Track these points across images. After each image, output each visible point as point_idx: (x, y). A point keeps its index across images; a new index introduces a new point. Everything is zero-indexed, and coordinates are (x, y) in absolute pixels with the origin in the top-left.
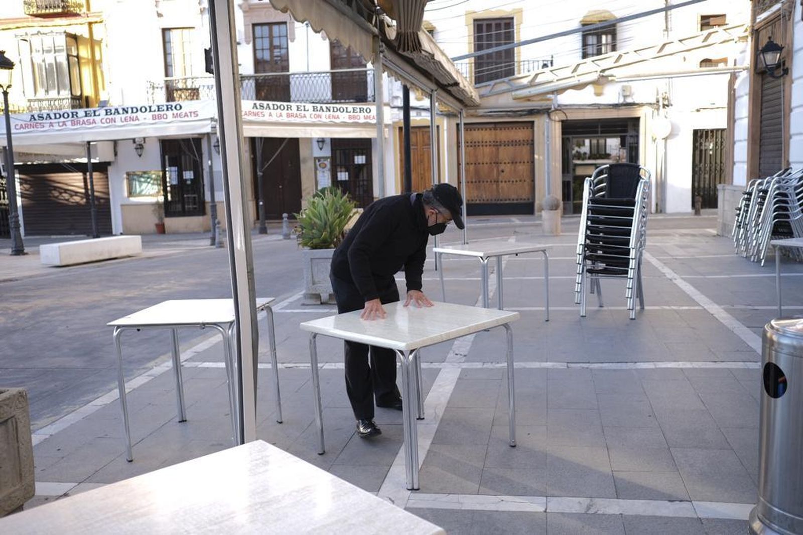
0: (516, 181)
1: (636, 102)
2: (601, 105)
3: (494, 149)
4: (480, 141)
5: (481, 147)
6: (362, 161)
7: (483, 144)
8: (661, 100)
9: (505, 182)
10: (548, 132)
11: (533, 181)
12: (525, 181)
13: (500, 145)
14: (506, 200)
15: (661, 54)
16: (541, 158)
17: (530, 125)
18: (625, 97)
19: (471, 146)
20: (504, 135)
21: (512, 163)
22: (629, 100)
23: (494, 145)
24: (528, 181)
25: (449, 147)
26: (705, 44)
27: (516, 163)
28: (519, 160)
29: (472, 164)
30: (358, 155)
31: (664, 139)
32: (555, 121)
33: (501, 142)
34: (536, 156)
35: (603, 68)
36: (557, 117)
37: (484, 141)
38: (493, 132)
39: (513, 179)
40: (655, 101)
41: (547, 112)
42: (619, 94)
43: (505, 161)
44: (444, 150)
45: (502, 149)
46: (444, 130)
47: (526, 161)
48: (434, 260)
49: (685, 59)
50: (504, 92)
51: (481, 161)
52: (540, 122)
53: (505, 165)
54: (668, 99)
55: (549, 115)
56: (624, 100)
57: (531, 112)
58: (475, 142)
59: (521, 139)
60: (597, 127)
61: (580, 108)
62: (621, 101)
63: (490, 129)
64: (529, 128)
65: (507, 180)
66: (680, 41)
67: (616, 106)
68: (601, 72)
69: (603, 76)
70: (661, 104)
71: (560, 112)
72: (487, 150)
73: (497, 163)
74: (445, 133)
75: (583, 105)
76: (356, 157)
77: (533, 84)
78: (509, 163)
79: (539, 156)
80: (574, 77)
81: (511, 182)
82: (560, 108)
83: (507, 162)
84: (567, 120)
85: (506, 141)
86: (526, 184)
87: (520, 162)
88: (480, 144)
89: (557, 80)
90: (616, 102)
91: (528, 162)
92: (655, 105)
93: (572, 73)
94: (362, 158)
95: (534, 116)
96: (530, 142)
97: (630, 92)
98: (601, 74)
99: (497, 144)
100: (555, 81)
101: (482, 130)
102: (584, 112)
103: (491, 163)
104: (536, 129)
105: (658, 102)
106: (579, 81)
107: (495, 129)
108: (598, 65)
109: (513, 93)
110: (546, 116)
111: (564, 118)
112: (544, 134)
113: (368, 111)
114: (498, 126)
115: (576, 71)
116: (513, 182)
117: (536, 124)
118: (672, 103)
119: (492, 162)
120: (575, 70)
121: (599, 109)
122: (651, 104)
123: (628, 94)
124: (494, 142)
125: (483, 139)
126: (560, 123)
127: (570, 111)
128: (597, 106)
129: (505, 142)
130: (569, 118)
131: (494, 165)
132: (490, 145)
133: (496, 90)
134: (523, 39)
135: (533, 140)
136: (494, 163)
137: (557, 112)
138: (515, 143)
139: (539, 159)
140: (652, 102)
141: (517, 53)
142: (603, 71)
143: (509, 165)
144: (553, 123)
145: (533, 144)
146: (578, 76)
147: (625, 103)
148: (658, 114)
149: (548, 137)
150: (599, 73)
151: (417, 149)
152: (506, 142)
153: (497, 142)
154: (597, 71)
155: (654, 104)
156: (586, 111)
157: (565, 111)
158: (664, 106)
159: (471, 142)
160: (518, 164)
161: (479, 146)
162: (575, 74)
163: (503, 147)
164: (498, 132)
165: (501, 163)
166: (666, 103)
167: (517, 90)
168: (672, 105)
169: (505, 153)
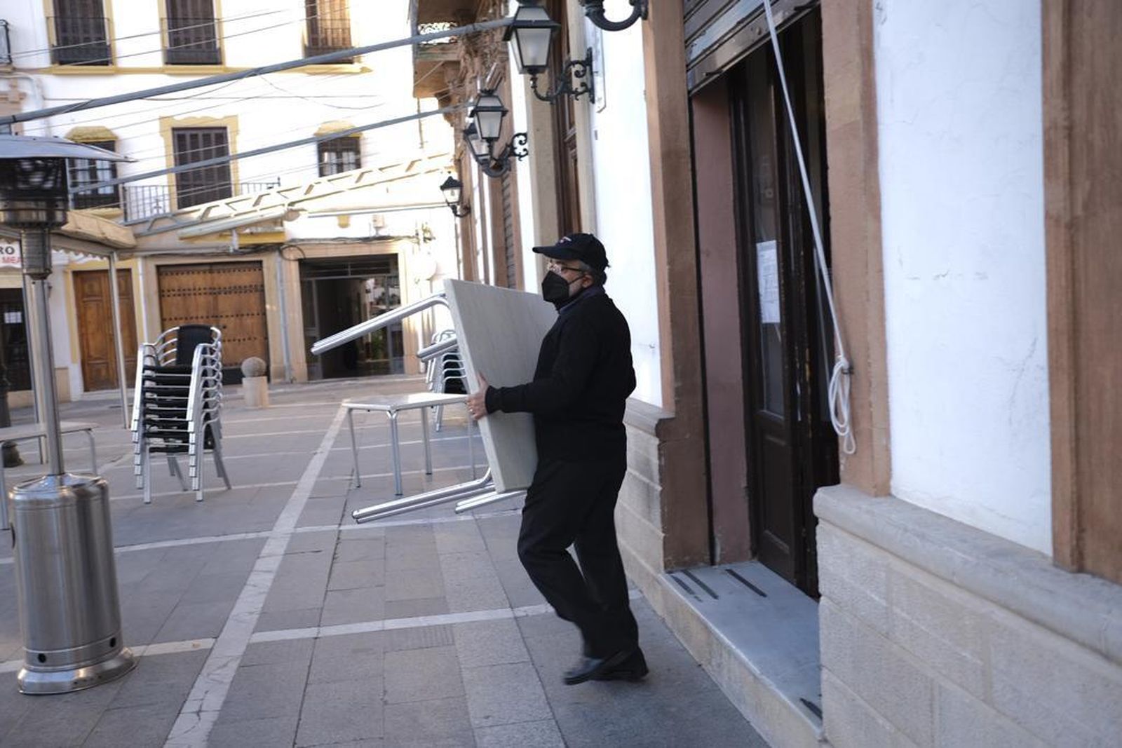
0: (244, 340)
1: (392, 235)
2: (348, 239)
3: (211, 298)
4: (192, 287)
5: (193, 297)
6: (17, 319)
7: (196, 292)
8: (421, 233)
9: (229, 341)
10: (281, 274)
11: (266, 338)
12: (255, 339)
13: (220, 293)
14: (231, 365)
15: (358, 185)
16: (275, 308)
17: (258, 265)
18: (377, 228)
19: (179, 295)
20: (222, 279)
21: (237, 316)
22: (382, 233)
23: (210, 294)
24: (260, 338)
25: (147, 296)
26: (409, 173)
27: (242, 315)
28: (245, 313)
29: (181, 319)
30: (9, 311)
31: (428, 280)
32: (289, 260)
33: (220, 288)
34: (268, 307)
35: (293, 201)
36: (293, 254)
37: (197, 287)
38: (209, 275)
39: (238, 337)
40: (414, 234)
41: (278, 248)
42: (370, 225)
43: (226, 314)
44: (139, 300)
45: (221, 297)
46: (138, 275)
47: (255, 313)
48: (37, 452)
49: (387, 191)
50: (166, 231)
51: (194, 315)
52: (270, 262)
53: (226, 319)
54: (429, 231)
55: (281, 252)
56: (377, 233)
57: (257, 249)
58: (184, 290)
59: (248, 285)
60: (346, 267)
61: (321, 242)
62: (373, 233)
63: (205, 272)
64: (257, 270)
65: (232, 339)
66: (381, 169)
67: (366, 240)
68: (289, 205)
69: (292, 210)
70: (421, 237)
71: (295, 249)
72: (202, 299)
73: (217, 317)
74: (141, 278)
75: (325, 240)
76: (6, 315)
77: (205, 219)
78: (232, 316)
79: (271, 305)
80: (255, 211)
81: (237, 341)
82: (294, 244)
83: (230, 314)
84: (305, 259)
85: (227, 286)
86: (257, 342)
87: (248, 315)
88: (192, 292)
89: (236, 215)
90: (367, 235)
91: (258, 314)
92: (415, 239)
93: (254, 206)
94: (17, 316)
95: (261, 254)
96: (259, 288)
97: (384, 223)
98: (290, 207)
99: (214, 292)
100: (232, 216)
101: (193, 273)
102: (327, 249)
103: (208, 317)
104: (265, 270)
105: (417, 234)
106: (262, 216)
107: (211, 272)
108: (285, 197)
109: (180, 232)
110: (277, 253)
111: (302, 257)
112: (275, 276)
113: (10, 250)
114: (215, 268)
115: (258, 204)
116: (239, 340)
117: (265, 265)
118: (434, 235)
119: (210, 315)
120: (256, 203)
121: (345, 244)
122: (409, 237)
123: (380, 225)
124: (210, 288)
125: (194, 284)
126: (297, 263)
127: (308, 247)
128: (343, 241)
129: (225, 288)
130: (307, 257)
131: (211, 319)
132: (205, 294)
133: (157, 228)
134: (240, 151)
135: (263, 286)
136: (213, 317)
137: (292, 248)
138: (238, 290)
139: (272, 310)
140: (411, 236)
141: (234, 169)
142: (292, 204)
143: (232, 319)
144: (288, 262)
145: (263, 291)
146: (261, 210)
147: (377, 236)
148: (420, 249)
149: (281, 281)
150: (286, 206)
151: (101, 301)
152: (227, 289)
153: (214, 289)
154: (283, 205)
155: (413, 237)
156: (329, 246)
157: (301, 247)
158: (425, 239)
159: (179, 290)
160: (245, 317)
161: (189, 295)
162: (257, 208)
163: (223, 295)
164: (215, 275)
165: (222, 316)
166: (427, 235)
167: (183, 227)
168: (435, 238)
169: (226, 304)
